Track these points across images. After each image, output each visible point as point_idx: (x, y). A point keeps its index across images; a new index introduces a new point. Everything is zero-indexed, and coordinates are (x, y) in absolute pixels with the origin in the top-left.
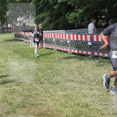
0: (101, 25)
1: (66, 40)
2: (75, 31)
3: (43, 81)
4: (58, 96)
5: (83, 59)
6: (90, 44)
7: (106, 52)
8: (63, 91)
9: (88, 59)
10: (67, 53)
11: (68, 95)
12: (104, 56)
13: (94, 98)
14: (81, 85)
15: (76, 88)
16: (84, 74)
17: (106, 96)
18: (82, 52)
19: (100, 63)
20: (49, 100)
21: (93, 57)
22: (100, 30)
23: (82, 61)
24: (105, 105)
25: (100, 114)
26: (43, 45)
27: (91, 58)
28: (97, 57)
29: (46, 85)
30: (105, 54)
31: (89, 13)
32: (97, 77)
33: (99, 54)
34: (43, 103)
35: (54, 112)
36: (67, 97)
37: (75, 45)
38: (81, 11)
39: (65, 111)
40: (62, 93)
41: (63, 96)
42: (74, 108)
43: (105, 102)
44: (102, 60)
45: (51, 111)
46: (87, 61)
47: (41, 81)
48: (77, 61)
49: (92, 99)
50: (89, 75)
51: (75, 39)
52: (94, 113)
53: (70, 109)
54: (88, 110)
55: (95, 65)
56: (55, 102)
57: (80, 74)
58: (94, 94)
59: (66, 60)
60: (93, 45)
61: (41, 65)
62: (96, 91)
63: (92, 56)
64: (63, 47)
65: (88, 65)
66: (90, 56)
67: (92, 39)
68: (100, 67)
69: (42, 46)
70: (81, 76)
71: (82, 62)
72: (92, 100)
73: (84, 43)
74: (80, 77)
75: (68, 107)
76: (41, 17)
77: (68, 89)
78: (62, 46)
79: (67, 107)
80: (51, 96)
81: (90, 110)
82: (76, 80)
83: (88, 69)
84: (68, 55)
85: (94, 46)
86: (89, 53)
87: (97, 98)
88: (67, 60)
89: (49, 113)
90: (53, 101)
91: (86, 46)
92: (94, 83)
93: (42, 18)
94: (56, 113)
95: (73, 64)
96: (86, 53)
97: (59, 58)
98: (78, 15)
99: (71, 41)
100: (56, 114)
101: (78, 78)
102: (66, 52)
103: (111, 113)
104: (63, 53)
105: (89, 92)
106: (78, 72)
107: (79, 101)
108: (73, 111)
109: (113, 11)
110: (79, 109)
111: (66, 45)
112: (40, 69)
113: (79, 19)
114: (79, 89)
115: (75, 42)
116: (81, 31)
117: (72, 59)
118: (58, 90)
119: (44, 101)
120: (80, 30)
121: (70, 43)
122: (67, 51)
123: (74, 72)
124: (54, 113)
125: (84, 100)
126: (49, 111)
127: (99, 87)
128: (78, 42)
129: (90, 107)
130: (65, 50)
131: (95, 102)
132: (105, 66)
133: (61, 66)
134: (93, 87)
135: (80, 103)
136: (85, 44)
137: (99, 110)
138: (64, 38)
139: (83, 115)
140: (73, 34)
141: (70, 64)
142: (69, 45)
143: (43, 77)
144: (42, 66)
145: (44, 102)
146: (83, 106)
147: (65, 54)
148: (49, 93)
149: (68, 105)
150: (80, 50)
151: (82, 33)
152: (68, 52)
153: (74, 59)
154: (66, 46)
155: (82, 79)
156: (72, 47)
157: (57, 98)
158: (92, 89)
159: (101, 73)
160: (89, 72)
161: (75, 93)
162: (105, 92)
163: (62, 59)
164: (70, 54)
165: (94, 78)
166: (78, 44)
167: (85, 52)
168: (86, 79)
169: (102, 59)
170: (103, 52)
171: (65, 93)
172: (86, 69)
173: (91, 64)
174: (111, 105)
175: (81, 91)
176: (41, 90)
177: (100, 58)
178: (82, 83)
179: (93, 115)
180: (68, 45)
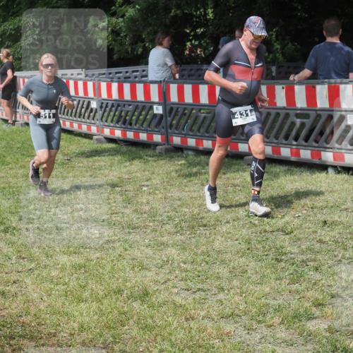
0: (193, 54)
1: (87, 100)
2: (116, 73)
3: (14, 225)
4: (56, 268)
5: (137, 158)
6: (158, 110)
7: (207, 135)
8: (75, 253)
9: (153, 157)
10: (92, 139)
11: (87, 264)
12: (201, 148)
13: (168, 271)
14: (129, 233)
15: (114, 242)
16: (139, 201)
17: (203, 265)
18: (136, 135)
19: (188, 167)
20: (28, 281)
21: (168, 151)
22: (191, 70)
23: (136, 162)
24: (199, 290)
25: (184, 317)
26: (18, 116)
27: (163, 152)
28: (179, 150)
29: (21, 237)
30: (204, 141)
31: (155, 16)
32: (178, 210)
33: (186, 142)
34: (9, 291)
35: (43, 316)
36: (86, 271)
37: (114, 115)
38: (131, 12)
39: (76, 314)
40: (71, 258)
41: (73, 266)
42: (106, 302)
43: (199, 283)
44: (195, 158)
45: (33, 313)
46: (149, 161)
47: (8, 223)
48: (120, 163)
49: (162, 275)
50: (156, 205)
51: (115, 95)
52: (165, 317)
53: (94, 307)
54: (146, 306)
55: (174, 174)
56: (47, 285)
57: (128, 201)
58: (166, 259)
59: (85, 161)
60: (168, 115)
61: (9, 176)
62: (173, 252)
63: (167, 146)
64: (79, 119)
65: (153, 173)
66: (158, 147)
67: (164, 95)
68: (188, 179)
69: (13, 119)
70: (129, 206)
71: (136, 166)
72: (161, 278)
73: (140, 108)
74: (127, 211)
75: (86, 301)
76: (11, 29)
77: (90, 248)
78: (75, 116)
79: (83, 302)
80: (36, 269)
81: (152, 306)
82: (114, 219)
83: (151, 185)
84: (93, 144)
85: (172, 116)
86: (157, 138)
87: (177, 272)
88: (90, 159)
89: (27, 319)
90: (43, 284)
91: (148, 117)
92: (168, 227)
93: (13, 32)
94: (49, 319)
95: (107, 172)
96: (148, 137)
97: (64, 155)
98: (123, 24)
99: (102, 103)
100: (48, 321)
101: (120, 214)
102: (88, 136)
103: (214, 314)
104: (79, 138)
105: (154, 254)
106: (122, 195)
107: (120, 280)
108: (101, 313)
109: (231, 15)
110: (120, 304)
111: (87, 115)
112: (4, 188)
113: (126, 36)
114: (121, 245)
115: (113, 104)
116: (133, 72)
117: (104, 156)
118: (58, 250)
119: (15, 286)
120: (130, 69)
121: (99, 109)
122: (89, 132)
123: (111, 197)
124: (43, 319)
125: (136, 279)
126: (28, 313)
127: (183, 238)
128: (124, 105)
129: (154, 299)
130: (84, 128)
131: (170, 284)
132: (203, 177)
133: (72, 179)
134: (165, 239)
135: (123, 288)
136: (143, 113)
137: (181, 306)
138: (81, 93)
139: (131, 322)
140: (109, 80)
141: (99, 172)
142: (97, 114)
143: (13, 210)
144: (11, 179)
145: (13, 289)
146: (132, 296)
147: (86, 141)
148: (31, 259)
149: (86, 294)
150: (131, 130)
151: (136, 77)
152: (95, 137)
153: (111, 157)
154: (88, 118)
155: (134, 216)
156: (106, 121)
157: (54, 273)
158: (162, 244)
159: (192, 198)
160: (155, 193)
161: (110, 257)
162: (199, 252)
163: (76, 156)
164: (99, 141)
165: (168, 212)
166: (121, 112)
167: (143, 137)
168: (146, 215)
169: (195, 155)
170: (198, 134)
171: (79, 260)
172: (147, 186)
173: (160, 172)
174: (215, 290)
175: (127, 252)
176: (5, 251)
177: (190, 153)
178: (132, 227)
179: (161, 322)
180: (92, 114)
